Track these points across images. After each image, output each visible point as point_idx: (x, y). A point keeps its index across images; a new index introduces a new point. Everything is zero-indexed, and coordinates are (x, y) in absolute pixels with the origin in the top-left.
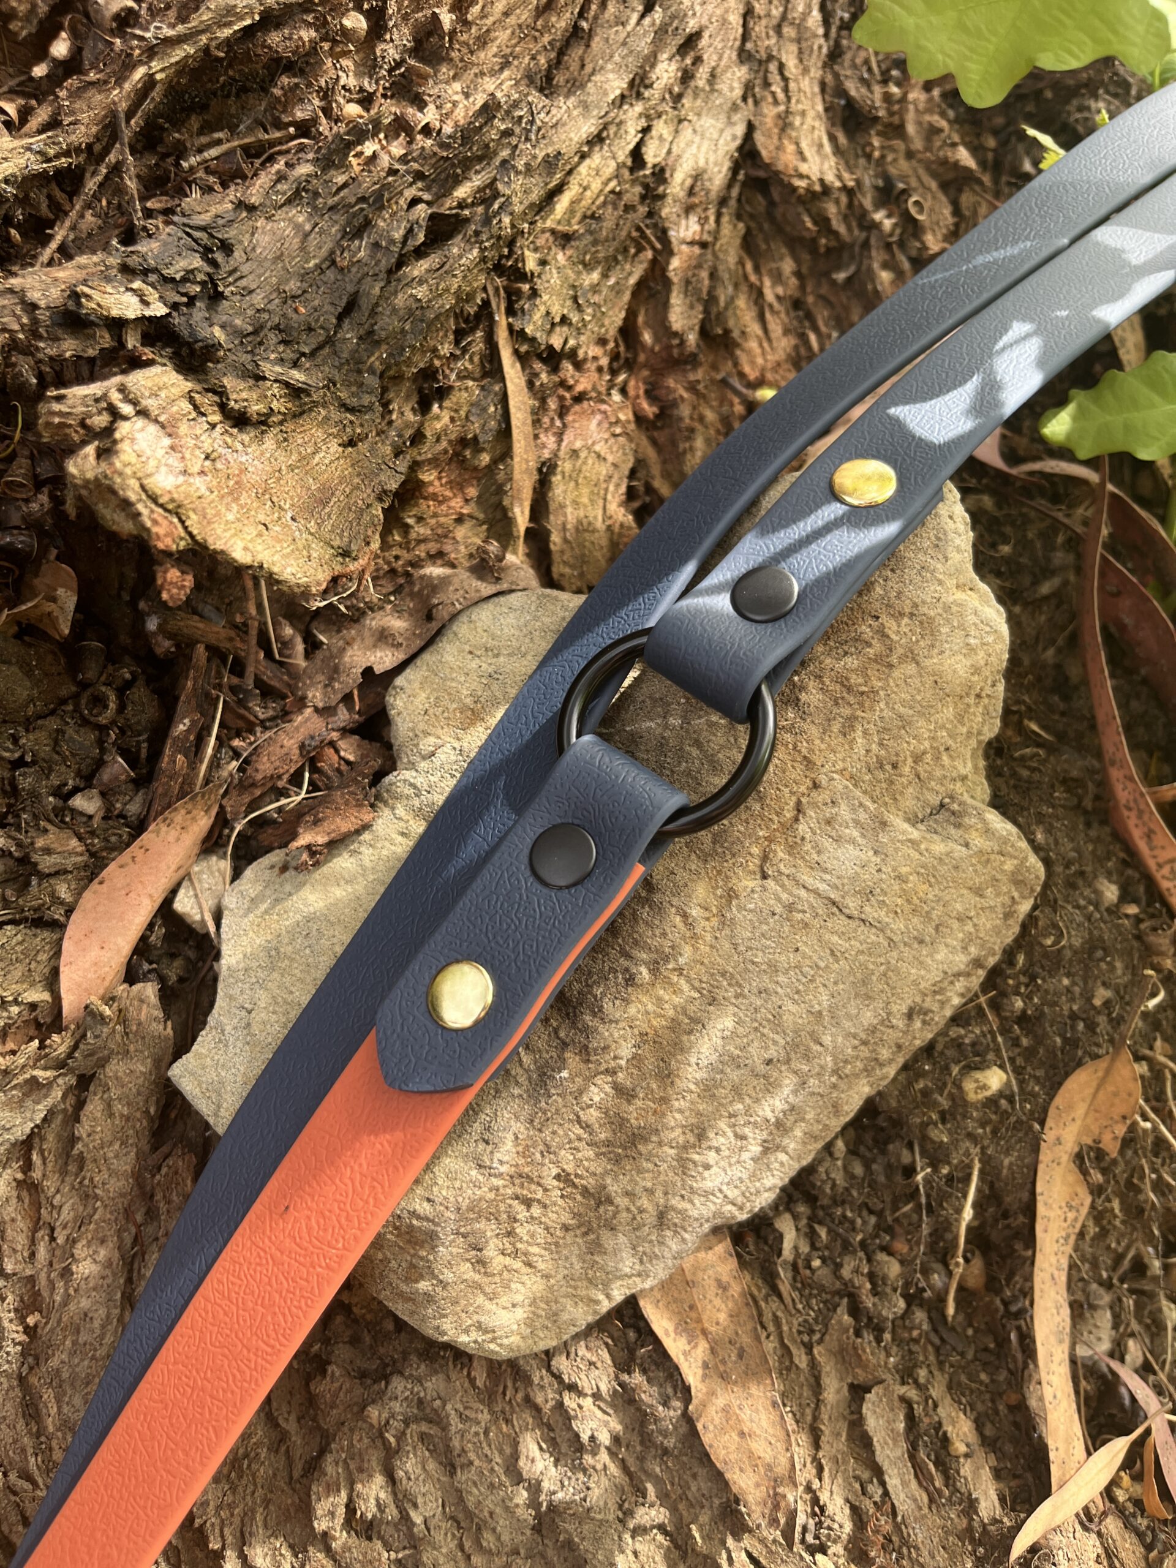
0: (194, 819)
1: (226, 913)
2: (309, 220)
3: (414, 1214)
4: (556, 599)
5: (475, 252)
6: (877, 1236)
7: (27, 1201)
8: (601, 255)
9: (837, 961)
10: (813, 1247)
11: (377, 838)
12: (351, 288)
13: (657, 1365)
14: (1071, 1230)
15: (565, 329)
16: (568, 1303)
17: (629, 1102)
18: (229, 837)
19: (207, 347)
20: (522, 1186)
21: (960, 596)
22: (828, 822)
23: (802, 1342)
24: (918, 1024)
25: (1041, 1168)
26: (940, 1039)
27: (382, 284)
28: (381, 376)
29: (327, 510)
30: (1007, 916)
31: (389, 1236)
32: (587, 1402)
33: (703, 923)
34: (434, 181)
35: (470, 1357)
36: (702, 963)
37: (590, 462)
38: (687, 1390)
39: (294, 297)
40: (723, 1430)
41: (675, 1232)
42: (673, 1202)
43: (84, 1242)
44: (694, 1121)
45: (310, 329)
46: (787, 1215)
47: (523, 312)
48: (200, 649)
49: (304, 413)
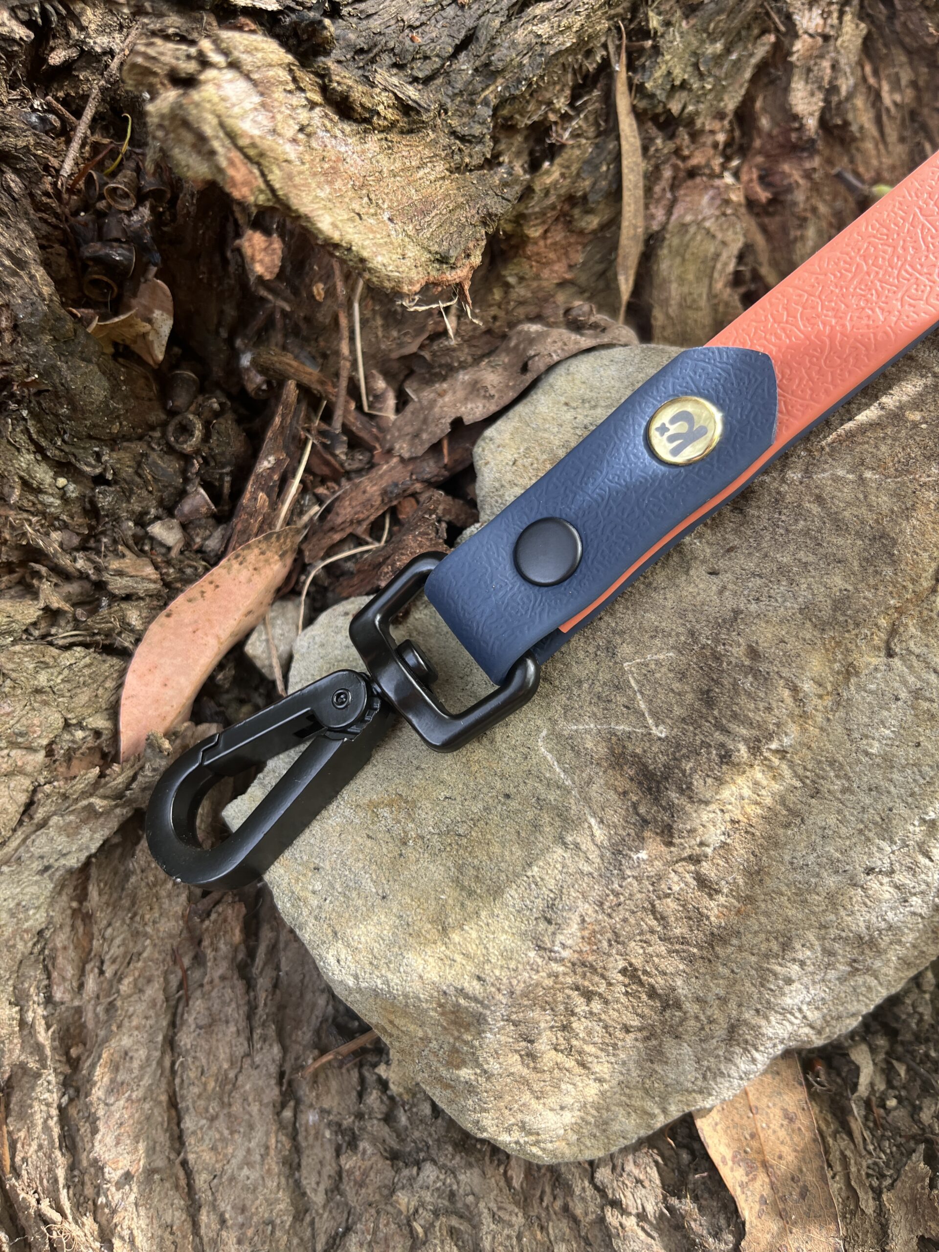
0: (267, 562)
1: (296, 657)
3: (461, 991)
7: (81, 930)
8: (725, 26)
10: (890, 1085)
12: (470, 23)
13: (711, 1194)
15: (684, 94)
17: (710, 896)
18: (304, 582)
20: (584, 976)
23: (871, 1186)
27: (503, 20)
28: (495, 111)
29: (428, 219)
31: (432, 1013)
32: (631, 1222)
33: (816, 701)
35: (508, 1156)
36: (809, 748)
37: (699, 238)
38: (741, 1222)
39: (412, 27)
41: (746, 1050)
42: (747, 1016)
43: (131, 979)
44: (780, 927)
45: (426, 58)
46: (864, 1047)
47: (644, 69)
48: (291, 386)
49: (412, 131)
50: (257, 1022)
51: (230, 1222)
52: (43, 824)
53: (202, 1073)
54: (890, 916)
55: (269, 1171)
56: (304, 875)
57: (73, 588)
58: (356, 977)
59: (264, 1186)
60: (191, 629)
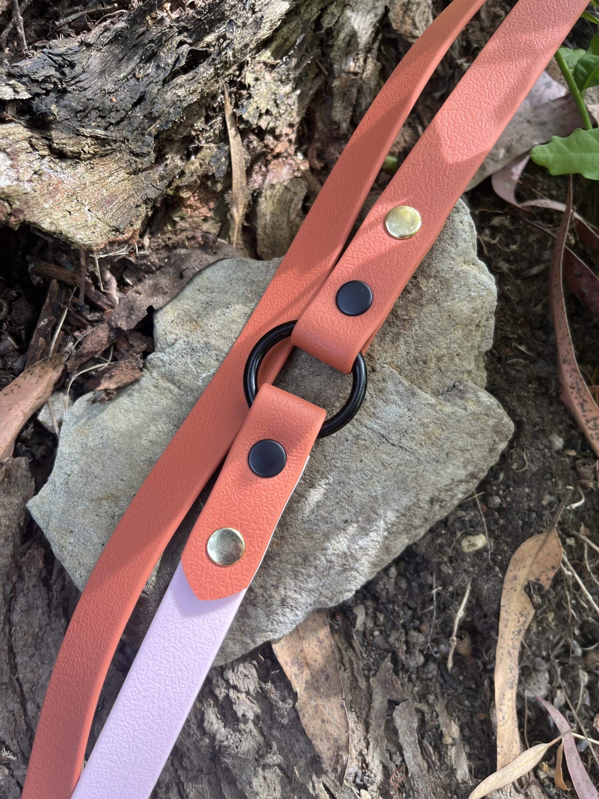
0: (46, 372)
1: (64, 423)
2: (122, 52)
4: (246, 262)
5: (212, 70)
6: (412, 621)
8: (292, 76)
9: (386, 469)
10: (375, 624)
11: (142, 388)
12: (142, 89)
13: (281, 680)
14: (522, 627)
15: (268, 117)
18: (69, 383)
19: (42, 114)
21: (466, 267)
22: (381, 391)
23: (364, 675)
24: (437, 507)
25: (504, 592)
26: (451, 516)
27: (160, 87)
28: (156, 137)
29: (111, 206)
30: (491, 450)
32: (243, 696)
34: (193, 32)
38: (296, 694)
39: (109, 93)
40: (313, 718)
41: (291, 610)
42: (290, 593)
44: (301, 551)
45: (118, 111)
46: (362, 607)
47: (243, 106)
48: (54, 282)
49: (107, 155)
50: (52, 608)
53: (25, 634)
56: (66, 535)
60: (8, 409)
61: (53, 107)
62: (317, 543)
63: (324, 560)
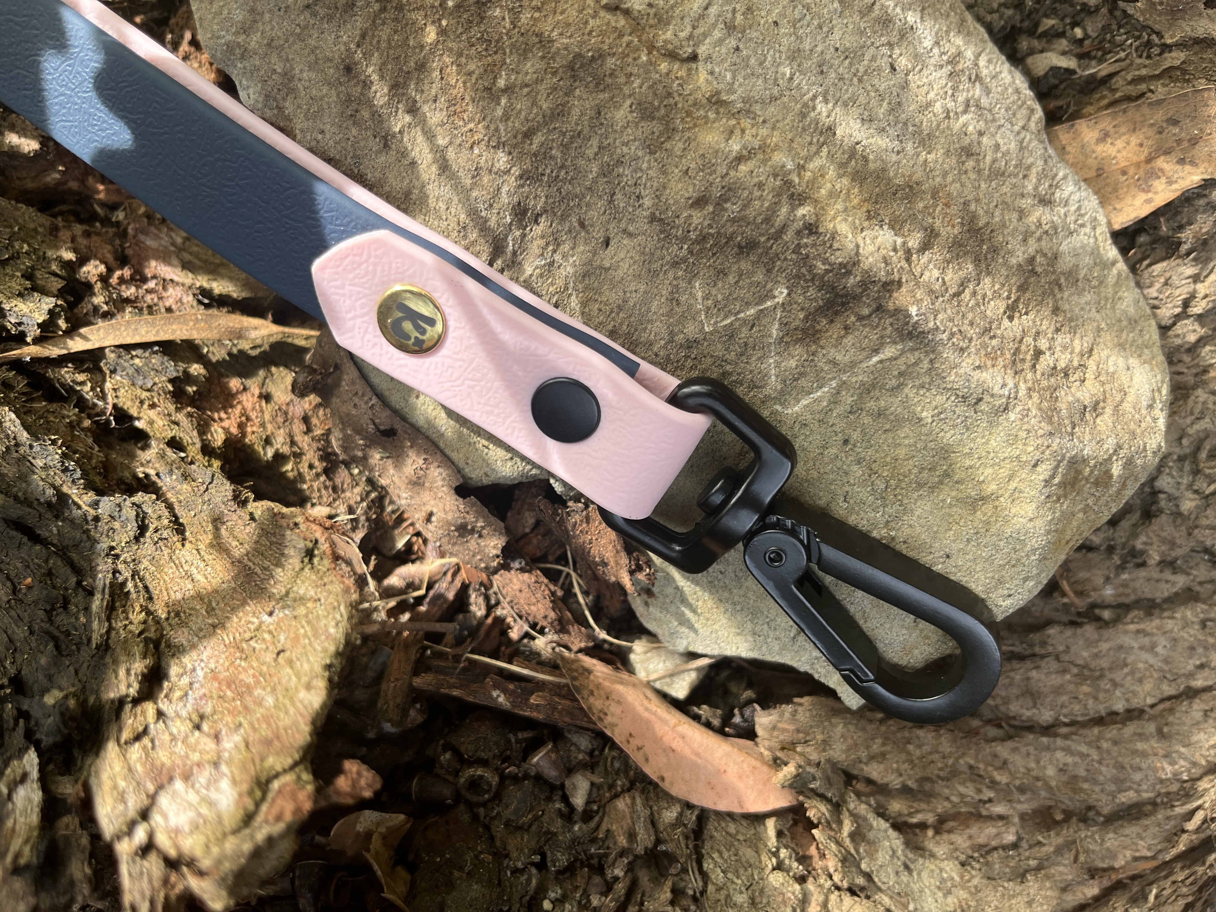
0: (599, 686)
1: (691, 649)
3: (1047, 482)
7: (953, 825)
10: (1062, 35)
13: (1177, 213)
15: (39, 275)
16: (1122, 306)
17: (938, 235)
18: (611, 644)
20: (1023, 360)
23: (1160, 54)
28: (101, 493)
29: (258, 570)
31: (1064, 507)
32: (1202, 288)
33: (748, 137)
36: (792, 140)
38: (1204, 183)
39: (15, 590)
41: (1057, 187)
42: (1030, 188)
43: (995, 774)
44: (953, 161)
45: (50, 574)
46: (1030, 61)
47: (20, 324)
48: (417, 681)
49: (146, 588)
50: (1029, 652)
51: (1204, 660)
52: (868, 876)
53: (1076, 698)
54: (928, 43)
55: (1158, 628)
57: (644, 877)
58: (1025, 579)
59: (1171, 631)
60: (671, 754)
61: (49, 700)
62: (938, 125)
63: (965, 117)
